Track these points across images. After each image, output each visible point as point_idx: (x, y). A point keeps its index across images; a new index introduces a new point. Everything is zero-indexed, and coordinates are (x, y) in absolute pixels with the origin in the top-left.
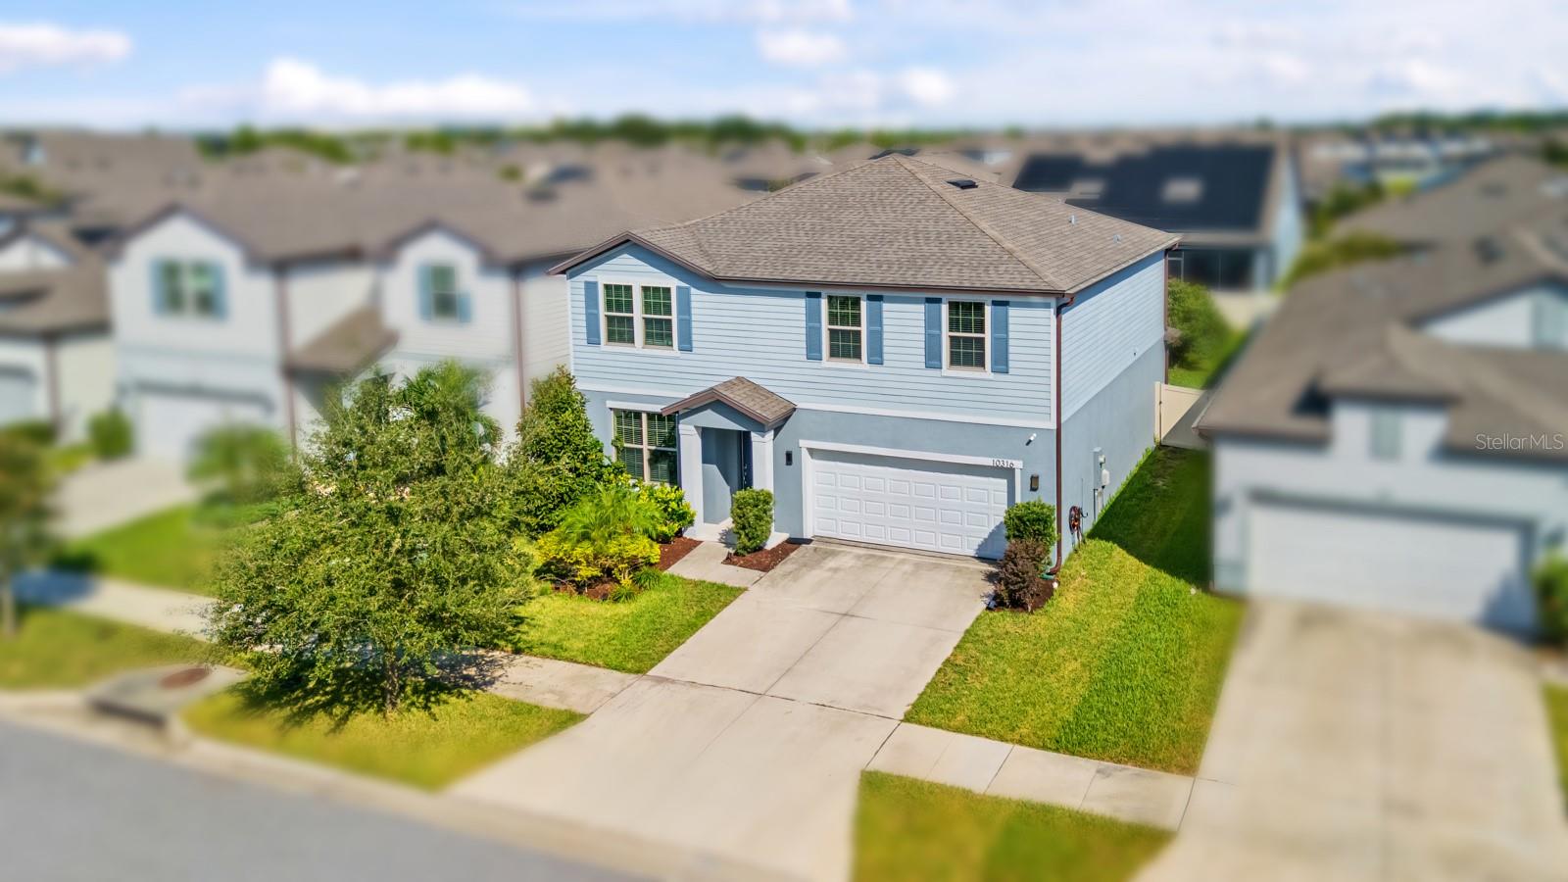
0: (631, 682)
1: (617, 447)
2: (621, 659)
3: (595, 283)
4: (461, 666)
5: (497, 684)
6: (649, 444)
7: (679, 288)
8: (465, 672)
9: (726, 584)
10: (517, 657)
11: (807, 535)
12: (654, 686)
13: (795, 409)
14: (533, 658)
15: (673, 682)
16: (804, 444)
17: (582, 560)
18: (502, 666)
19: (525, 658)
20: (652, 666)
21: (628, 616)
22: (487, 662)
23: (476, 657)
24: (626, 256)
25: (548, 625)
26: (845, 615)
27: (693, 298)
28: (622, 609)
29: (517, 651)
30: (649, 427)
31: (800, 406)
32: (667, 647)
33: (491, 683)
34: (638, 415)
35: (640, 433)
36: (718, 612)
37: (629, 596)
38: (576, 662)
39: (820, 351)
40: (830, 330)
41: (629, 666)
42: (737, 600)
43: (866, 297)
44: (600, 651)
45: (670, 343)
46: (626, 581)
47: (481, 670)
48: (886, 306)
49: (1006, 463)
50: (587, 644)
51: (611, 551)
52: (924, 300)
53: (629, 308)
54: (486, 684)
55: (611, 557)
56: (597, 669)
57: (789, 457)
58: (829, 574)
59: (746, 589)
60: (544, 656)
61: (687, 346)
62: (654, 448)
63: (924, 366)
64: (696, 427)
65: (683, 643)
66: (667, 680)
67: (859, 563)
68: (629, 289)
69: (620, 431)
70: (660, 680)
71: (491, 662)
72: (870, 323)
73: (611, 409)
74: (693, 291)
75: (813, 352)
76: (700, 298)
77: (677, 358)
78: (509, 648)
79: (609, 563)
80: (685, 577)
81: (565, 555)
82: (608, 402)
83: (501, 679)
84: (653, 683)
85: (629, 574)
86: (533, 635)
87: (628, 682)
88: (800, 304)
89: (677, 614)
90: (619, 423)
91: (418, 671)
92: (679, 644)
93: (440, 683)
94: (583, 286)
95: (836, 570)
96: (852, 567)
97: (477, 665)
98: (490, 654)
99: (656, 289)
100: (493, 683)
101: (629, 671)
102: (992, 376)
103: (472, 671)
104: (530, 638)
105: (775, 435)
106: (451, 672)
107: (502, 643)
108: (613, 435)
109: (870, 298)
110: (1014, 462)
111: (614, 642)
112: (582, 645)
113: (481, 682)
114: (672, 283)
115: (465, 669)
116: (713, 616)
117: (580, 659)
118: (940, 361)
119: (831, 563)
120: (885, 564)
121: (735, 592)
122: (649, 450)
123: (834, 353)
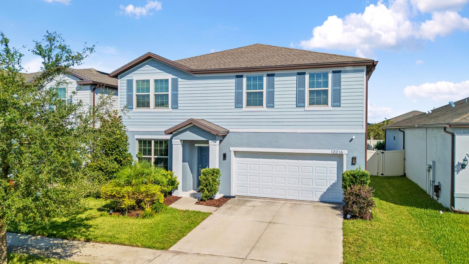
0: (160, 254)
1: (138, 157)
2: (151, 242)
3: (132, 80)
4: (52, 248)
5: (74, 256)
6: (155, 155)
7: (173, 79)
8: (54, 251)
9: (200, 211)
10: (88, 243)
11: (233, 194)
12: (174, 256)
13: (228, 132)
14: (96, 244)
15: (186, 253)
16: (232, 149)
17: (126, 195)
18: (78, 248)
19: (92, 244)
20: (171, 246)
21: (151, 224)
22: (68, 246)
23: (62, 244)
24: (147, 66)
25: (106, 228)
26: (270, 223)
27: (179, 83)
28: (147, 221)
29: (88, 240)
30: (155, 146)
31: (231, 131)
32: (177, 237)
33: (70, 256)
34: (150, 142)
35: (150, 151)
36: (201, 222)
37: (151, 215)
38: (124, 245)
39: (242, 104)
40: (247, 92)
41: (157, 246)
42: (208, 217)
43: (266, 75)
44: (138, 239)
45: (167, 106)
46: (148, 209)
47: (65, 250)
48: (276, 79)
49: (339, 152)
50: (130, 236)
51: (142, 190)
52: (296, 74)
53: (148, 90)
54: (67, 256)
55: (142, 193)
56: (137, 248)
57: (225, 156)
58: (251, 208)
59: (211, 213)
60: (104, 242)
61: (176, 106)
62: (156, 157)
63: (295, 106)
64: (181, 140)
65: (186, 235)
66: (182, 252)
67: (264, 204)
68: (148, 81)
69: (140, 150)
70: (177, 253)
71: (71, 246)
72: (268, 87)
73: (137, 139)
74: (179, 80)
75: (238, 103)
76: (182, 83)
77: (171, 112)
78: (83, 239)
79: (140, 197)
80: (178, 209)
81: (117, 193)
82: (135, 136)
83: (76, 254)
84: (174, 254)
85: (150, 205)
86: (98, 232)
87: (158, 254)
88: (231, 82)
89: (178, 224)
90: (140, 146)
91: (24, 251)
92: (184, 236)
93: (38, 256)
94: (126, 82)
95: (254, 206)
96: (261, 205)
97: (63, 248)
98: (71, 242)
99: (161, 81)
100: (72, 256)
101: (158, 248)
102: (332, 108)
103: (59, 251)
104: (96, 234)
105: (220, 143)
106: (45, 251)
107: (79, 236)
108: (137, 152)
109: (268, 75)
110: (343, 151)
111: (146, 235)
112: (127, 236)
113: (63, 255)
114: (169, 77)
115: (55, 249)
116: (198, 224)
117: (127, 243)
118: (304, 103)
119: (249, 204)
120: (276, 204)
121: (206, 215)
122: (154, 158)
123: (248, 104)
